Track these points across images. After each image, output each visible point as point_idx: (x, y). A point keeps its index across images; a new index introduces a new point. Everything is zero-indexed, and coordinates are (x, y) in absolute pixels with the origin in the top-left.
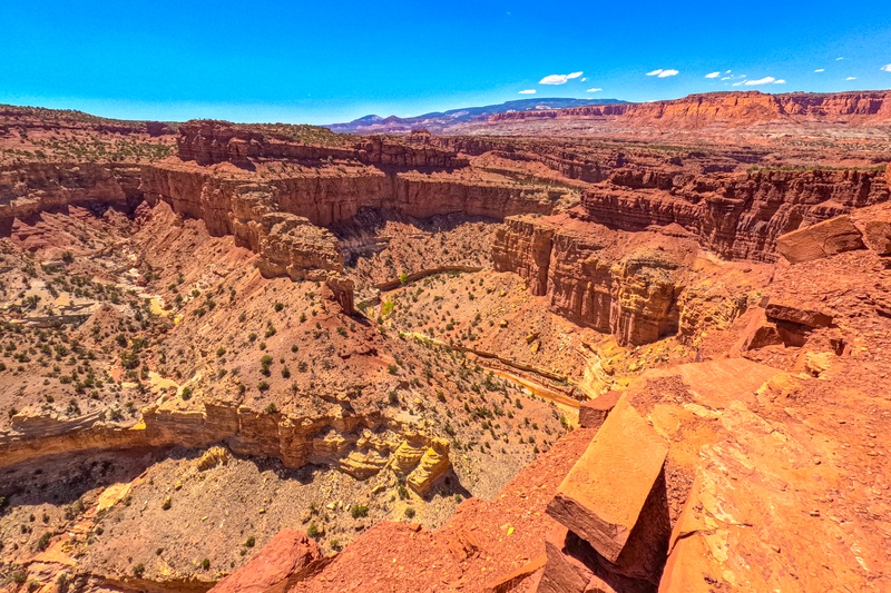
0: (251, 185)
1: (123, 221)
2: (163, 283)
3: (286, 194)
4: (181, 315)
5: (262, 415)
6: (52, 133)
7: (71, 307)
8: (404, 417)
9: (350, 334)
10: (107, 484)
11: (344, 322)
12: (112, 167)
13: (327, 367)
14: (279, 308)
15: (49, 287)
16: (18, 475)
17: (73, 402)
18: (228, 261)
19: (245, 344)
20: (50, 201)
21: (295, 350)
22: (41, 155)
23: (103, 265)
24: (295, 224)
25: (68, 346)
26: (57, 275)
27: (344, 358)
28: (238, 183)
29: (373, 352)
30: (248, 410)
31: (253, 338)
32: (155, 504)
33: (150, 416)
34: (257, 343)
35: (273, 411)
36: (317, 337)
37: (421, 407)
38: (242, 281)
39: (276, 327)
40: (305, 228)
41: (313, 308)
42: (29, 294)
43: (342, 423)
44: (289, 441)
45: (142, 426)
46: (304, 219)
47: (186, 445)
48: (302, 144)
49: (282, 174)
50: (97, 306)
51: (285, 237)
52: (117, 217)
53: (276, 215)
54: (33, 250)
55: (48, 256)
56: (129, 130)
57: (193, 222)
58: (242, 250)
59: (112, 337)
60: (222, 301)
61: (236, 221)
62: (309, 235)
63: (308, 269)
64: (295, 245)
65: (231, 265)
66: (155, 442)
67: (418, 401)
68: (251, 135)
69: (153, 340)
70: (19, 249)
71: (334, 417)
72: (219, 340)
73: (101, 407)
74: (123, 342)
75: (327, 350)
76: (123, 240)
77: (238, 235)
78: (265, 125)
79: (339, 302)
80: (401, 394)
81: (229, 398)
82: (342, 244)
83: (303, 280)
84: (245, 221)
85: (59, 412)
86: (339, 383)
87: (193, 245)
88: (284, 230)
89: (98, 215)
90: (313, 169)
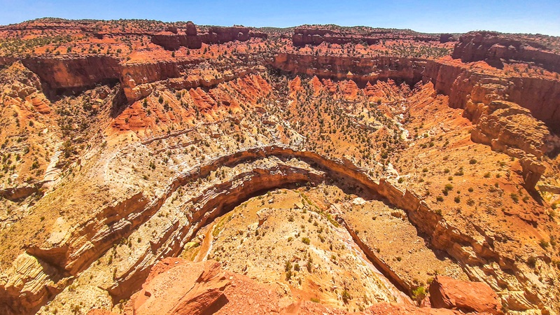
0: (494, 79)
1: (407, 90)
2: (412, 125)
3: (521, 92)
4: (413, 144)
5: (432, 212)
6: (395, 42)
7: (372, 124)
8: (534, 278)
9: (520, 202)
10: (359, 196)
11: (521, 193)
12: (413, 60)
13: (489, 212)
14: (473, 162)
15: (369, 113)
16: (338, 176)
17: (360, 161)
18: (453, 124)
19: (440, 172)
20: (382, 75)
21: (471, 190)
22: (387, 53)
23: (391, 109)
24: (516, 112)
25: (366, 139)
26: (373, 109)
27: (506, 214)
28: (484, 76)
29: (535, 225)
30: (426, 205)
31: (447, 171)
32: (371, 215)
33: (382, 181)
34: (448, 175)
35: (439, 213)
36: (492, 191)
37: (551, 282)
38: (456, 138)
39: (464, 172)
40: (523, 117)
41: (498, 172)
42: (362, 114)
43: (480, 248)
44: (440, 233)
45: (378, 183)
46: (526, 110)
47: (391, 202)
48: (552, 52)
49: (524, 74)
50: (381, 126)
51: (503, 119)
52: (405, 87)
53: (504, 102)
54: (369, 96)
55: (373, 100)
56: (430, 40)
57: (442, 97)
58: (465, 120)
59: (382, 141)
60: (438, 145)
61: (470, 101)
62: (525, 122)
63: (510, 146)
64: (508, 127)
65: (453, 127)
66: (380, 192)
67: (551, 276)
68: (512, 42)
69: (396, 150)
70: (365, 95)
71: (477, 241)
72: (427, 164)
73: (368, 167)
74: (385, 146)
75: (495, 202)
76: (403, 99)
77: (467, 111)
78: (526, 35)
79: (524, 178)
80: (539, 263)
81: (419, 194)
82: (550, 138)
83: (501, 151)
84: (476, 103)
85: (355, 162)
86: (492, 225)
87: (437, 109)
88: (504, 114)
89: (398, 84)
90: (554, 74)
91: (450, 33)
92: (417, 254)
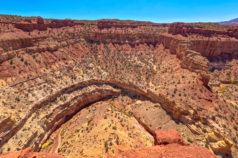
0: (185, 41)
1: (153, 48)
2: (157, 63)
3: (195, 45)
4: (159, 72)
5: (171, 102)
6: (144, 27)
7: (140, 64)
8: (216, 126)
9: (204, 92)
10: (138, 100)
11: (203, 88)
12: (153, 34)
13: (193, 98)
14: (183, 77)
15: (138, 59)
16: (127, 91)
17: (137, 82)
18: (173, 61)
19: (171, 83)
20: (141, 42)
21: (184, 90)
22: (142, 32)
23: (147, 57)
24: (195, 54)
25: (138, 71)
26: (139, 57)
27: (199, 98)
28: (181, 40)
29: (211, 101)
30: (168, 99)
31: (174, 83)
32: (145, 108)
33: (148, 91)
34: (175, 84)
35: (174, 102)
36: (192, 89)
37: (224, 126)
38: (175, 67)
39: (181, 82)
40: (198, 56)
41: (193, 80)
42: (135, 59)
43: (192, 115)
44: (176, 112)
45: (146, 92)
46: (199, 53)
47: (153, 100)
48: (206, 29)
49: (196, 39)
50: (144, 65)
51: (191, 58)
52: (152, 46)
53: (190, 51)
54: (137, 51)
55: (139, 53)
56: (159, 26)
57: (167, 50)
58: (177, 59)
59: (145, 72)
60: (169, 71)
61: (178, 51)
62: (199, 58)
63: (195, 69)
64: (193, 61)
65: (173, 63)
66: (148, 96)
67: (224, 123)
68: (189, 26)
69: (152, 75)
70: (135, 50)
71: (190, 113)
72: (166, 80)
73: (141, 85)
74: (147, 74)
75: (194, 94)
76: (152, 52)
77: (177, 55)
78: (195, 23)
79: (203, 81)
80: (217, 118)
81: (164, 94)
82: (210, 64)
83: (193, 71)
84: (180, 51)
85: (134, 83)
86: (195, 104)
87: (166, 55)
88: (191, 56)
89: (149, 45)
90: (207, 38)
91: (166, 23)
92: (167, 123)
